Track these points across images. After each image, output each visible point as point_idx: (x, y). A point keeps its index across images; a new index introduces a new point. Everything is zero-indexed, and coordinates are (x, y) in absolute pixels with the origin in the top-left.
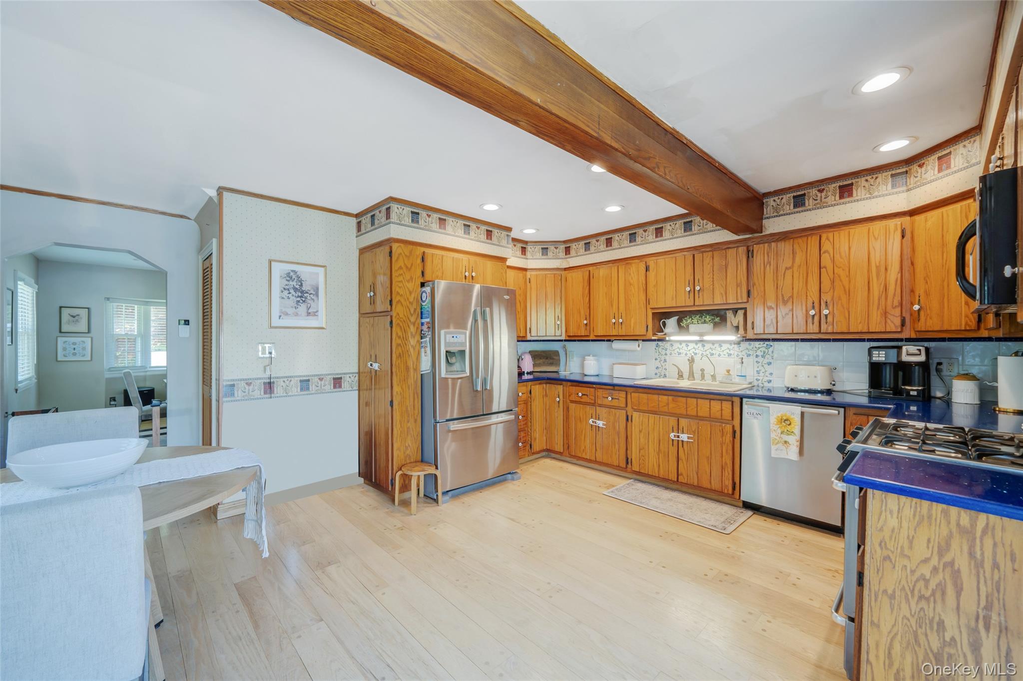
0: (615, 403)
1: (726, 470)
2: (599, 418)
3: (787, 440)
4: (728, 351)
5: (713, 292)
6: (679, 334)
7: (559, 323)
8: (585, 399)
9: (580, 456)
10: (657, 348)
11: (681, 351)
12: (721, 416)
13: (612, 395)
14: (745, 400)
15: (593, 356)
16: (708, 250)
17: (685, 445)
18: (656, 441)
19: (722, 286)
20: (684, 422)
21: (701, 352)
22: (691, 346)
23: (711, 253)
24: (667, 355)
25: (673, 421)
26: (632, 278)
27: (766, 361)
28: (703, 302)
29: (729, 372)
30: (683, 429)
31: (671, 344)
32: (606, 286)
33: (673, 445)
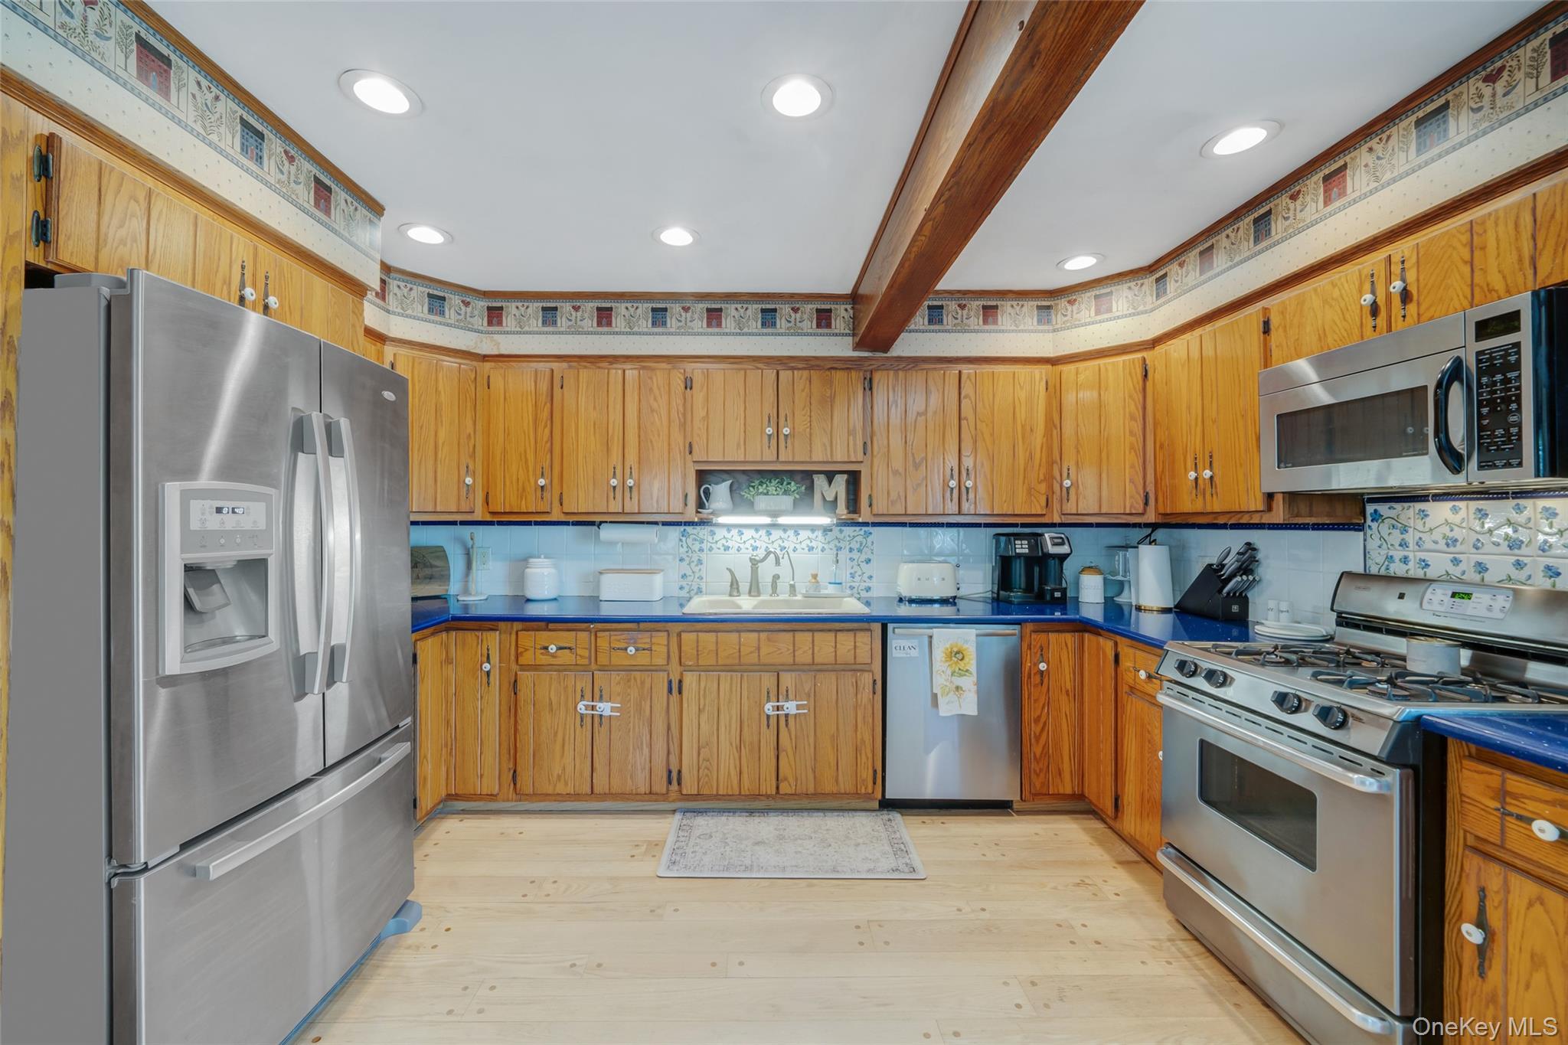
0: (643, 659)
1: (863, 752)
2: (601, 696)
3: (961, 685)
4: (808, 542)
5: (810, 440)
6: (732, 512)
7: (469, 480)
8: (566, 657)
9: (550, 792)
10: (684, 539)
11: (730, 544)
12: (855, 658)
13: (635, 643)
14: (890, 626)
15: (545, 558)
16: (800, 366)
17: (791, 721)
18: (735, 725)
19: (824, 430)
20: (787, 680)
21: (764, 546)
22: (749, 533)
23: (807, 371)
24: (703, 551)
25: (768, 680)
26: (655, 399)
27: (863, 557)
28: (793, 457)
29: (815, 579)
30: (787, 691)
31: (711, 531)
32: (595, 408)
33: (768, 726)
